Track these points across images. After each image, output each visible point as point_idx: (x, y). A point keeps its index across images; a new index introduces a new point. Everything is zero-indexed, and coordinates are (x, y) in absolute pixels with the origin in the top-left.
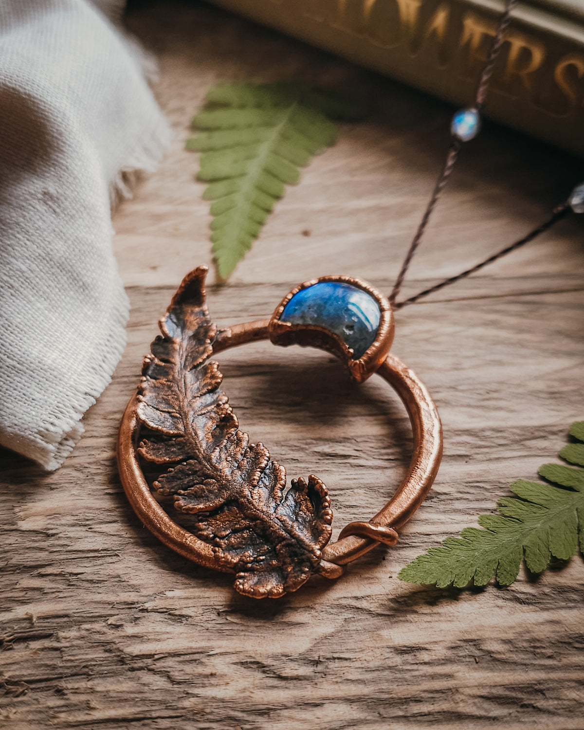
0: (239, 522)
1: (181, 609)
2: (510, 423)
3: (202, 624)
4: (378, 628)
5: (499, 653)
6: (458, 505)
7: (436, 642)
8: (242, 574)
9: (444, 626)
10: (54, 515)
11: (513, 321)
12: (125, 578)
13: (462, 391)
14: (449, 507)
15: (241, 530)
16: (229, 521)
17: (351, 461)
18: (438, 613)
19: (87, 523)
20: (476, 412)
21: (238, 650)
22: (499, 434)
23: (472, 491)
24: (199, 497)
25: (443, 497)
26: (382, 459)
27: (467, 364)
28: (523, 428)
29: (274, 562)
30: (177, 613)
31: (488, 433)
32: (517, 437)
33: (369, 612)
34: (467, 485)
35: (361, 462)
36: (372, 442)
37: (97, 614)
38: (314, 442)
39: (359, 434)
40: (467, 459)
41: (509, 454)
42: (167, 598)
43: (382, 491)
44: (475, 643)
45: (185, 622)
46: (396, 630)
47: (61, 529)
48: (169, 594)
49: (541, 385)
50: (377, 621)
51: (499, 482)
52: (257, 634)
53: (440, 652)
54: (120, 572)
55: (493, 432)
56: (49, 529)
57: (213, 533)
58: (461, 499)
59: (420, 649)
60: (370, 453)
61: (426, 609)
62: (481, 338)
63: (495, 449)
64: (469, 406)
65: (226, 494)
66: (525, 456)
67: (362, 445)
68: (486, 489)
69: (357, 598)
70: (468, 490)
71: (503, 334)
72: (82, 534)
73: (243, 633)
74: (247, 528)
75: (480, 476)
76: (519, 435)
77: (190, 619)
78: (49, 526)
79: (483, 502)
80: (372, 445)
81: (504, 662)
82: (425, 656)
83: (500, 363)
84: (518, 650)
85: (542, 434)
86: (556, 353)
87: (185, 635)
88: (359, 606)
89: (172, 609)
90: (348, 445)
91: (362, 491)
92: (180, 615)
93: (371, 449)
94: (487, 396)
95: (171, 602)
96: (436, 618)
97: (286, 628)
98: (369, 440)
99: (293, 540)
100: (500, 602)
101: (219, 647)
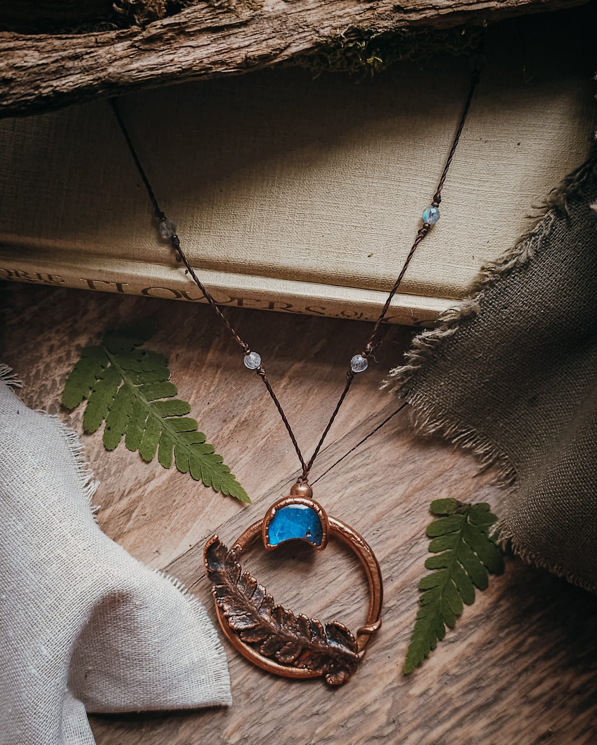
2: (397, 545)
3: (340, 736)
4: (407, 692)
5: (457, 672)
6: (403, 608)
7: (431, 684)
9: (430, 674)
10: (238, 728)
11: (362, 471)
12: (294, 737)
14: (399, 612)
17: (344, 613)
18: (425, 670)
19: (256, 722)
22: (397, 554)
23: (404, 596)
25: (393, 608)
30: (327, 737)
31: (392, 557)
32: (405, 551)
33: (399, 687)
34: (399, 594)
35: (348, 611)
38: (319, 613)
40: (391, 579)
41: (407, 564)
42: (317, 734)
44: (447, 674)
45: (333, 739)
46: (414, 689)
47: (249, 732)
48: (317, 732)
49: (398, 511)
50: (405, 689)
53: (435, 687)
54: (290, 735)
55: (393, 555)
56: (244, 735)
58: (401, 604)
59: (428, 690)
61: (419, 671)
62: (354, 495)
63: (400, 565)
67: (342, 601)
68: (409, 591)
69: (390, 684)
70: (401, 597)
71: (362, 485)
72: (259, 729)
76: (405, 549)
77: (334, 737)
78: (243, 735)
79: (411, 599)
80: (346, 598)
81: (462, 675)
82: (432, 692)
84: (463, 666)
85: (415, 542)
86: (395, 484)
88: (393, 687)
89: (323, 737)
90: (335, 605)
92: (329, 738)
93: (347, 601)
94: (379, 533)
95: (321, 734)
96: (426, 672)
98: (343, 596)
100: (446, 648)
101: (354, 740)
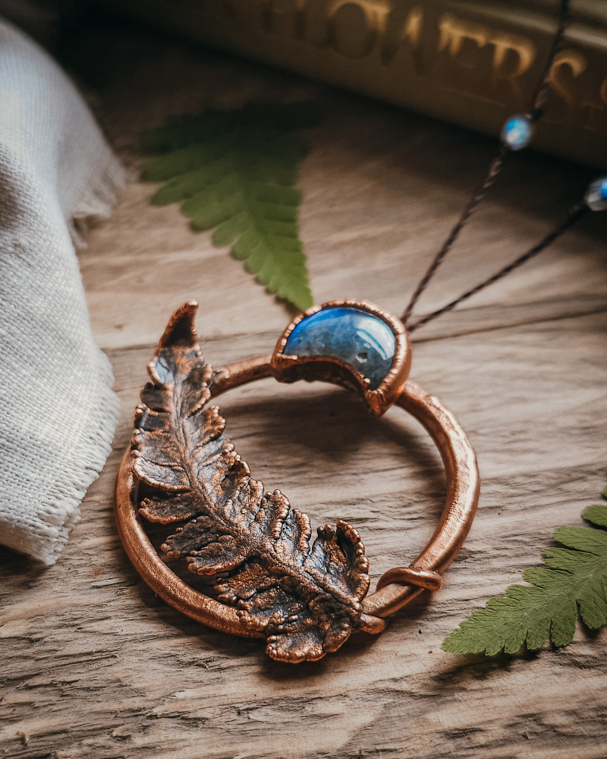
0: (263, 580)
1: (195, 711)
2: (543, 466)
3: (222, 727)
4: (424, 712)
5: (564, 726)
6: (496, 564)
7: (491, 722)
8: (274, 638)
9: (497, 702)
10: (36, 616)
11: (531, 352)
12: (126, 682)
13: (484, 435)
14: (485, 567)
15: (267, 589)
16: (252, 580)
17: (369, 524)
18: (490, 688)
19: (76, 622)
20: (502, 457)
21: (266, 752)
22: (532, 480)
23: (509, 546)
24: (215, 556)
25: (478, 556)
26: (404, 519)
27: (485, 404)
28: (558, 471)
29: (309, 621)
30: (191, 716)
31: (519, 480)
32: (553, 482)
33: (411, 695)
34: (503, 539)
35: (381, 524)
36: (390, 501)
37: (99, 726)
38: (324, 506)
39: (374, 493)
40: (499, 511)
41: (545, 501)
42: (177, 700)
43: (408, 555)
44: (536, 717)
45: (201, 726)
46: (444, 711)
47: (46, 632)
48: (180, 695)
49: (571, 421)
50: (421, 704)
51: (539, 534)
52: (286, 732)
53: (497, 732)
54: (120, 676)
55: (524, 478)
56: (32, 634)
57: (235, 595)
58: (499, 556)
59: (474, 731)
60: (389, 513)
61: (476, 685)
62: (498, 374)
63: (530, 497)
64: (494, 451)
65: (246, 551)
66: (564, 502)
67: (379, 505)
68: (525, 543)
69: (395, 680)
70: (505, 545)
71: (522, 367)
72: (71, 636)
73: (270, 732)
74: (274, 586)
75: (517, 528)
76: (554, 478)
77: (207, 722)
78: (32, 630)
79: (524, 558)
80: (390, 504)
81: (571, 736)
82: (481, 739)
83: (523, 400)
84: (583, 721)
85: (580, 475)
86: (584, 384)
87: (203, 741)
88: (399, 689)
89: (184, 713)
90: (363, 506)
91: (385, 558)
92: (195, 719)
93: (390, 509)
94: (513, 438)
95: (183, 704)
96: (488, 693)
97: (318, 722)
98: (386, 499)
99: (327, 594)
100: (557, 669)
101: (244, 751)
